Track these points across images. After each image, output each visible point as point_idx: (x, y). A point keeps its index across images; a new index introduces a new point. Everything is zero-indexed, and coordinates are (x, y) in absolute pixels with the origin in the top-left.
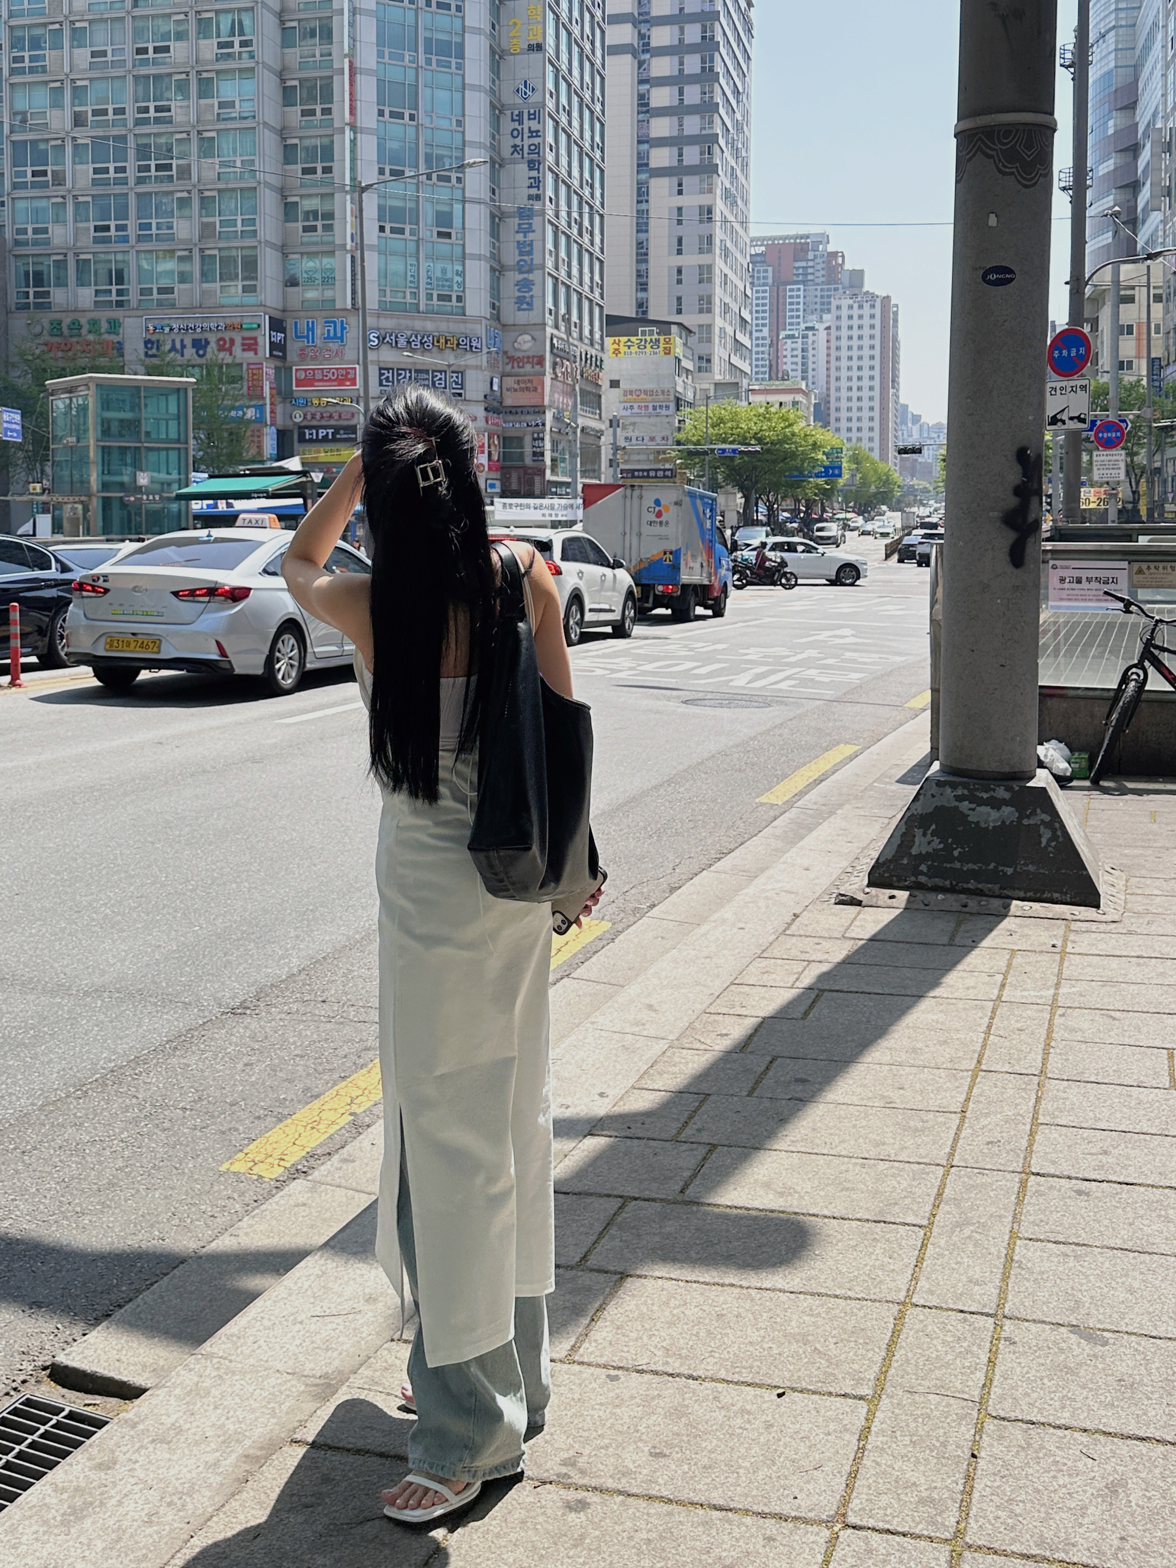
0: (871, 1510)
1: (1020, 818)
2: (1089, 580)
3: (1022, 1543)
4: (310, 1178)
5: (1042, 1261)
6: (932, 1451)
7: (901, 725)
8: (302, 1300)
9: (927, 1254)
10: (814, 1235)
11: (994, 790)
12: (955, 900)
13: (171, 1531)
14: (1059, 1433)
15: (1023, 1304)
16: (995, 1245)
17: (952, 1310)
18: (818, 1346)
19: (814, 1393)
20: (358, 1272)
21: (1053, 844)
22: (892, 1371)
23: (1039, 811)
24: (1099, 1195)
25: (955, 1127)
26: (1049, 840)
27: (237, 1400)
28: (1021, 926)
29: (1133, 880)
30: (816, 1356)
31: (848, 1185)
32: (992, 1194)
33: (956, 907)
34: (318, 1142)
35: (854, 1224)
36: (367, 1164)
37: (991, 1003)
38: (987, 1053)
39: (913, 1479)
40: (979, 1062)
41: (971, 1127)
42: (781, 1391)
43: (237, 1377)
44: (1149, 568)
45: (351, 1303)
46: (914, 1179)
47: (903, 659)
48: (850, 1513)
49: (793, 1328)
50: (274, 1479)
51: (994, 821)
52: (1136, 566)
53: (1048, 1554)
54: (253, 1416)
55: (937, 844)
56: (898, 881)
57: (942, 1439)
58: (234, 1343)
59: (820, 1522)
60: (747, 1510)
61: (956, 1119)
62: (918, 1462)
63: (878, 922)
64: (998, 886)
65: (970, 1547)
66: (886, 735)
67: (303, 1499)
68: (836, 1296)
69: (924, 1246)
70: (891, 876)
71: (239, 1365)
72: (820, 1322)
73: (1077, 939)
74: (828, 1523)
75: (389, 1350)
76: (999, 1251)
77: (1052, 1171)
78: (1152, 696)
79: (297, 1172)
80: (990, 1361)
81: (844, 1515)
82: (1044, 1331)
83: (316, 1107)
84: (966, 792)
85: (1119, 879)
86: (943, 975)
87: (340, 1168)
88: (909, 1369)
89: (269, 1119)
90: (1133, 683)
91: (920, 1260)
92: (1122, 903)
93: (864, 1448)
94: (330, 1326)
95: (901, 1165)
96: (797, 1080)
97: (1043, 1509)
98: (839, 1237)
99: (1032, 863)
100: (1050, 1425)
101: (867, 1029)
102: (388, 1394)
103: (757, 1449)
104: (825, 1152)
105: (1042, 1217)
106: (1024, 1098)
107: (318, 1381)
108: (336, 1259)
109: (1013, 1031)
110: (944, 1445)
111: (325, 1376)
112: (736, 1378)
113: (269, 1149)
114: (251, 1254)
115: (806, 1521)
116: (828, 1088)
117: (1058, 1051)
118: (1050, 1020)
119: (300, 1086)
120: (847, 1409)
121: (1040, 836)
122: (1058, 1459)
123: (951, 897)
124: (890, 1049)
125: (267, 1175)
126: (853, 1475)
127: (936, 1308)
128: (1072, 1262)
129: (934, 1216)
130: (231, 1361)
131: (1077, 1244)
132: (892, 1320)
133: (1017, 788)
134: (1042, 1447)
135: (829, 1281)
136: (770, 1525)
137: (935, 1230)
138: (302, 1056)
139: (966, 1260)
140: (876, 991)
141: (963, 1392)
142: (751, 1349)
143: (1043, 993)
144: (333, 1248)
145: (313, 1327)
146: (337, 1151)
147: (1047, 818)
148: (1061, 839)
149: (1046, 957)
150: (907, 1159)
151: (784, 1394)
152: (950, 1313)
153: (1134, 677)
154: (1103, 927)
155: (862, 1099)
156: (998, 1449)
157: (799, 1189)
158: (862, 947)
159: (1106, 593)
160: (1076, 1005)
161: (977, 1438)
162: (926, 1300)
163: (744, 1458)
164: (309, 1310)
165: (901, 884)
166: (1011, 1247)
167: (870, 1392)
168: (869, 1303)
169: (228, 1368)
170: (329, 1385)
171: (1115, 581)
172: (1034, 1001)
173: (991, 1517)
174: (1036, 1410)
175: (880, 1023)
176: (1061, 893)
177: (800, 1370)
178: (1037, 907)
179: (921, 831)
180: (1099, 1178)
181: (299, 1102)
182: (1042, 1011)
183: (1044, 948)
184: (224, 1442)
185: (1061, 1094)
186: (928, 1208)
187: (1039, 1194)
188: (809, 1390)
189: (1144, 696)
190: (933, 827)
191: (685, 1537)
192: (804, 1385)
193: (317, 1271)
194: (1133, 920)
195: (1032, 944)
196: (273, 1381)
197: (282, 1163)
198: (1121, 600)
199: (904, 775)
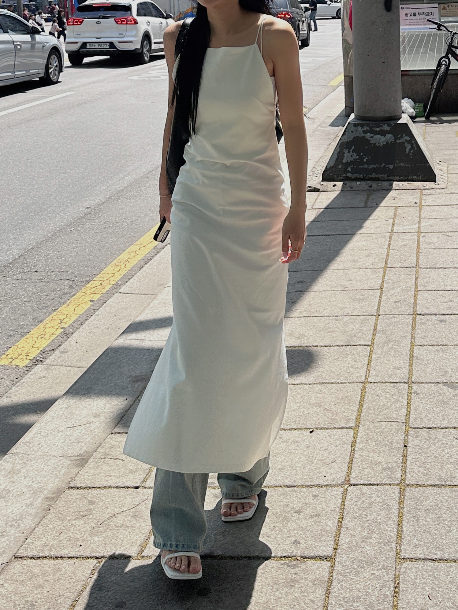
0: (361, 477)
1: (395, 140)
2: (420, 14)
3: (432, 480)
4: (44, 363)
5: (427, 355)
6: (386, 447)
7: (327, 95)
8: (60, 421)
9: (373, 358)
10: (317, 356)
11: (382, 126)
12: (366, 184)
13: (15, 538)
14: (443, 430)
15: (420, 375)
16: (404, 350)
17: (388, 382)
18: (326, 407)
19: (327, 429)
20: (88, 403)
21: (412, 151)
22: (363, 414)
23: (404, 135)
24: (451, 321)
25: (378, 296)
26: (410, 150)
27: (36, 472)
28: (399, 194)
29: (451, 167)
30: (326, 412)
31: (330, 330)
32: (400, 326)
33: (366, 187)
34: (46, 345)
35: (336, 348)
36: (75, 353)
37: (389, 234)
38: (390, 258)
39: (379, 460)
40: (386, 263)
41: (386, 295)
42: (311, 430)
43: (34, 462)
44: (448, 6)
45: (87, 418)
46: (362, 323)
47: (324, 59)
48: (351, 479)
49: (313, 400)
50: (64, 507)
51: (383, 142)
52: (442, 6)
53: (443, 483)
54: (46, 479)
55: (355, 156)
56: (337, 177)
57: (390, 441)
58: (28, 446)
59: (338, 485)
60: (303, 486)
61: (378, 292)
62: (380, 452)
63: (329, 199)
64: (386, 175)
65: (408, 485)
66: (320, 101)
67: (82, 513)
68: (332, 383)
69: (370, 355)
70: (333, 175)
71: (33, 456)
72: (326, 396)
73: (427, 198)
74: (342, 485)
75: (111, 438)
76: (406, 353)
77: (427, 312)
78: (453, 72)
79: (37, 361)
80: (408, 403)
81: (349, 481)
82: (431, 387)
83: (42, 327)
84: (368, 128)
85: (443, 166)
86: (364, 222)
87: (61, 357)
88: (371, 412)
89: (16, 336)
90: (443, 66)
91: (370, 361)
92: (446, 178)
93: (354, 450)
94: (77, 431)
95: (355, 317)
96: (298, 282)
97: (439, 465)
98: (329, 355)
99: (402, 162)
100: (439, 428)
101: (330, 253)
102: (115, 459)
103: (304, 458)
104: (317, 315)
105: (424, 334)
106: (410, 279)
107: (77, 458)
108: (74, 398)
109: (401, 247)
110: (391, 443)
111: (80, 455)
112: (289, 427)
113: (20, 351)
114: (20, 405)
115: (331, 486)
116: (314, 284)
117: (423, 254)
118: (418, 240)
119: (31, 317)
120: (344, 434)
121: (405, 148)
122: (444, 442)
123: (363, 183)
124: (342, 262)
125: (21, 365)
126: (351, 462)
127: (380, 382)
128: (441, 354)
129: (374, 340)
130: (28, 455)
131: (443, 345)
132: (360, 391)
133: (393, 125)
134: (436, 438)
135: (327, 376)
136: (315, 490)
137: (375, 346)
138: (29, 302)
139: (391, 359)
140: (331, 234)
141: (397, 419)
142: (294, 413)
143: (413, 226)
144: (71, 393)
145: (69, 433)
146: (57, 348)
147: (408, 138)
148: (416, 149)
149: (412, 209)
150: (357, 314)
151: (313, 431)
152: (387, 384)
153: (444, 63)
154: (438, 191)
155: (332, 288)
156: (416, 442)
157: (306, 334)
158: (322, 212)
159: (428, 20)
160: (429, 231)
161: (406, 438)
162: (375, 380)
163: (298, 463)
164: (65, 425)
165: (339, 179)
166: (412, 350)
167: (354, 425)
168: (348, 384)
169: (27, 458)
170: (83, 459)
171: (432, 14)
172: (409, 231)
173: (416, 471)
174: (431, 422)
175: (336, 249)
176: (417, 176)
177: (319, 419)
178: (406, 184)
179: (347, 150)
180: (450, 313)
181: (32, 325)
182: (414, 235)
183: (411, 204)
184: (33, 493)
185: (427, 275)
186: (370, 336)
187: (422, 324)
188: (324, 428)
189: (449, 72)
190: (353, 147)
191: (275, 501)
192: (322, 426)
193: (65, 406)
194: (453, 187)
195: (405, 203)
196: (53, 461)
197: (28, 357)
198: (436, 23)
199: (333, 122)
